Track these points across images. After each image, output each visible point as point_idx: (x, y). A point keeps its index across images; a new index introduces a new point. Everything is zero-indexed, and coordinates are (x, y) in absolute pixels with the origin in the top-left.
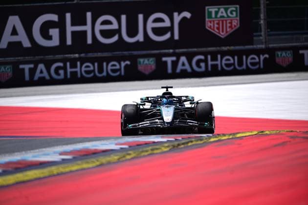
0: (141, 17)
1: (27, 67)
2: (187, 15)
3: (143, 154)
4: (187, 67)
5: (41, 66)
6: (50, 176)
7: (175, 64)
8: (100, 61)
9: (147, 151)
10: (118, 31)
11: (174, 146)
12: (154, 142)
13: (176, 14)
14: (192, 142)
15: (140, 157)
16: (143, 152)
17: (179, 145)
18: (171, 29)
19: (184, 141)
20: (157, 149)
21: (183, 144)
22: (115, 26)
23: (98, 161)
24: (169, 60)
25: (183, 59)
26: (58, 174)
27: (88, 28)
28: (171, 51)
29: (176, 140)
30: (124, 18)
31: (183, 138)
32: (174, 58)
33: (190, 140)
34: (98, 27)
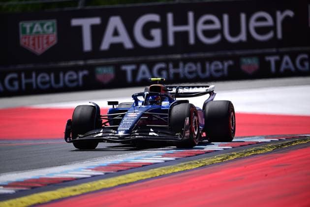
0: (243, 17)
1: (129, 69)
2: (290, 13)
3: (246, 155)
4: (291, 66)
5: (144, 68)
6: (152, 178)
7: (278, 64)
8: (203, 61)
9: (250, 152)
10: (220, 31)
11: (278, 147)
12: (258, 143)
13: (278, 13)
14: (296, 142)
15: (244, 158)
16: (246, 153)
17: (283, 145)
18: (274, 28)
19: (287, 142)
20: (260, 150)
21: (287, 144)
22: (217, 25)
23: (200, 162)
24: (272, 59)
25: (287, 58)
26: (161, 176)
27: (190, 28)
28: (274, 50)
29: (280, 140)
30: (226, 17)
31: (286, 139)
32: (277, 58)
33: (293, 140)
34: (201, 27)
